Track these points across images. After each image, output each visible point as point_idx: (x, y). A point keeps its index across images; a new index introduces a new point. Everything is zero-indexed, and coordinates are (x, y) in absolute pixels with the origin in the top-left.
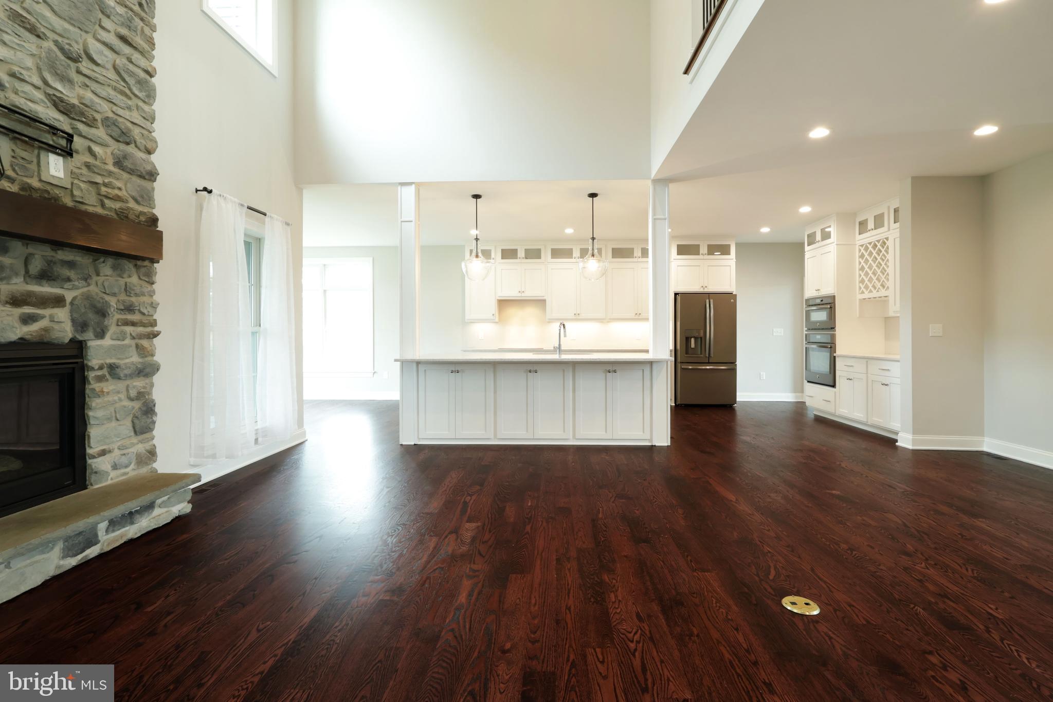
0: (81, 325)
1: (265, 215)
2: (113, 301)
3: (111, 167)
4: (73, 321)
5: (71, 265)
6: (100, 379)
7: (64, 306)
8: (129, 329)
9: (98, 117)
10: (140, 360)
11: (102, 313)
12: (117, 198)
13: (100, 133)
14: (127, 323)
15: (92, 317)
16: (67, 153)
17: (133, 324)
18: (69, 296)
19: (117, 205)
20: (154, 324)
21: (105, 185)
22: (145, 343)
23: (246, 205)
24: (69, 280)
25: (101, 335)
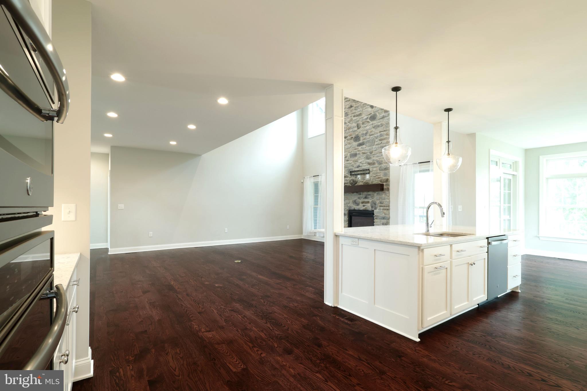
0: (372, 207)
1: (429, 162)
2: (378, 202)
3: (379, 171)
4: (371, 206)
5: (369, 195)
6: (376, 218)
7: (369, 203)
8: (382, 208)
9: (376, 162)
10: (385, 215)
11: (375, 204)
12: (379, 178)
13: (376, 165)
14: (380, 206)
15: (374, 205)
16: (369, 173)
17: (382, 206)
18: (370, 201)
19: (380, 179)
20: (389, 206)
21: (377, 176)
22: (385, 211)
23: (418, 163)
24: (369, 198)
25: (376, 209)
